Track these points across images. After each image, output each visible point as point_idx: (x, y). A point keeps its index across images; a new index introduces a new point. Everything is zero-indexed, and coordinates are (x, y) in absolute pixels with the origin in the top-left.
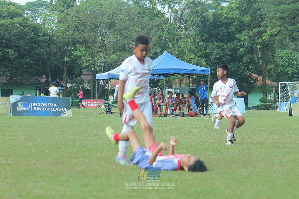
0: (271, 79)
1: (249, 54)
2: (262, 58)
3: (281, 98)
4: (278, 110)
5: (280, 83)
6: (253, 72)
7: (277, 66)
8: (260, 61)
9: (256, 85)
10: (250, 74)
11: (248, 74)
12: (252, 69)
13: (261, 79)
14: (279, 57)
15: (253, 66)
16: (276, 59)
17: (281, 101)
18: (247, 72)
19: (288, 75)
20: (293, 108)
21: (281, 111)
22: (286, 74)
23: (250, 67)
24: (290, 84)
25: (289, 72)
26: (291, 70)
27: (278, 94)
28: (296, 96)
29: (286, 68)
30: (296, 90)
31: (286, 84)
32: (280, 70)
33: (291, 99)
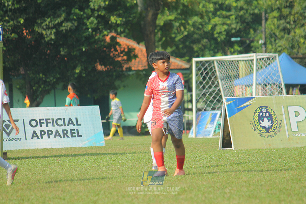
3: (197, 101)
4: (192, 134)
5: (195, 60)
6: (120, 34)
9: (129, 69)
10: (113, 38)
11: (108, 39)
12: (118, 25)
13: (142, 51)
15: (119, 15)
17: (199, 110)
18: (105, 33)
19: (216, 39)
20: (231, 125)
21: (200, 137)
22: (210, 36)
23: (113, 19)
24: (221, 62)
25: (218, 29)
26: (224, 24)
27: (190, 90)
28: (239, 93)
29: (210, 20)
30: (237, 77)
31: (211, 63)
32: (194, 25)
33: (225, 104)
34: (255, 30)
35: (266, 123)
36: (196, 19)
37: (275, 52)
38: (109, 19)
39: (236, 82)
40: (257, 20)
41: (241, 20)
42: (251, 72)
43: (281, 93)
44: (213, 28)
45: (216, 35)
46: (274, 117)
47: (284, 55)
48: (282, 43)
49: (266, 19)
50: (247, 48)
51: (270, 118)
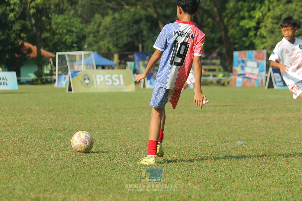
0: (47, 49)
1: (20, 19)
2: (36, 25)
3: (59, 71)
4: (56, 85)
5: (58, 54)
6: (25, 41)
7: (54, 34)
8: (34, 28)
9: (29, 57)
10: (22, 44)
11: (20, 43)
12: (24, 38)
13: (34, 49)
14: (56, 23)
15: (25, 33)
16: (52, 26)
17: (59, 75)
18: (19, 40)
19: (67, 45)
20: (72, 82)
21: (59, 86)
22: (64, 43)
23: (22, 35)
24: (69, 55)
25: (68, 40)
26: (70, 38)
27: (55, 66)
28: (76, 68)
29: (64, 36)
30: (75, 61)
31: (64, 55)
32: (58, 38)
33: (70, 73)
34: (84, 41)
35: (87, 81)
36: (58, 36)
37: (92, 51)
38: (21, 35)
39: (75, 63)
40: (84, 38)
41: (78, 37)
42: (81, 59)
43: (93, 68)
44: (66, 40)
45: (67, 43)
46: (90, 79)
47: (95, 53)
48: (95, 47)
49: (88, 37)
50: (80, 49)
51: (89, 79)
